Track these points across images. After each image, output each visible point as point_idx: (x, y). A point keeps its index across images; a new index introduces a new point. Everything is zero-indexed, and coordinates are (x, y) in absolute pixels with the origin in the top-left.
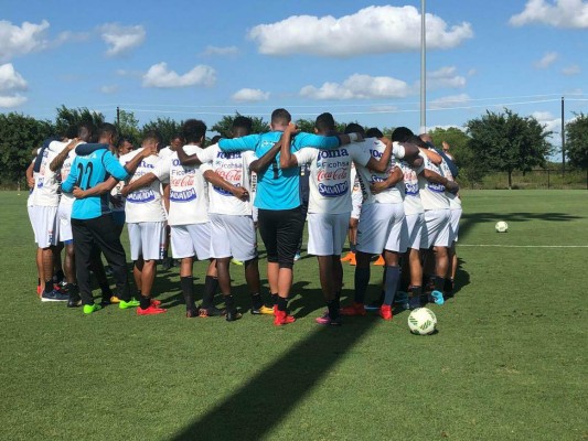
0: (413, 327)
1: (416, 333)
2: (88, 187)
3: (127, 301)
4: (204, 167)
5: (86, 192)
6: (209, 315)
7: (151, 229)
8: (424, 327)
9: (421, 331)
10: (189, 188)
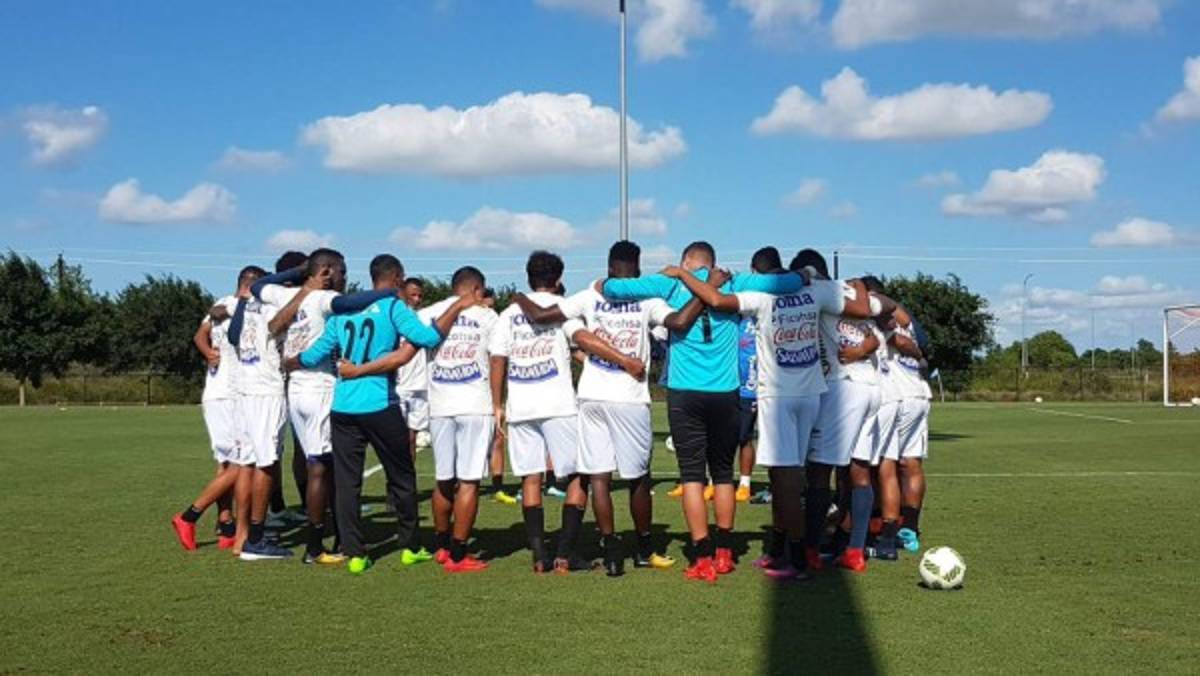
0: (930, 577)
1: (937, 587)
2: (366, 360)
3: (415, 551)
4: (572, 326)
5: (360, 367)
6: (572, 568)
7: (478, 427)
8: (948, 578)
9: (945, 583)
10: (544, 358)
